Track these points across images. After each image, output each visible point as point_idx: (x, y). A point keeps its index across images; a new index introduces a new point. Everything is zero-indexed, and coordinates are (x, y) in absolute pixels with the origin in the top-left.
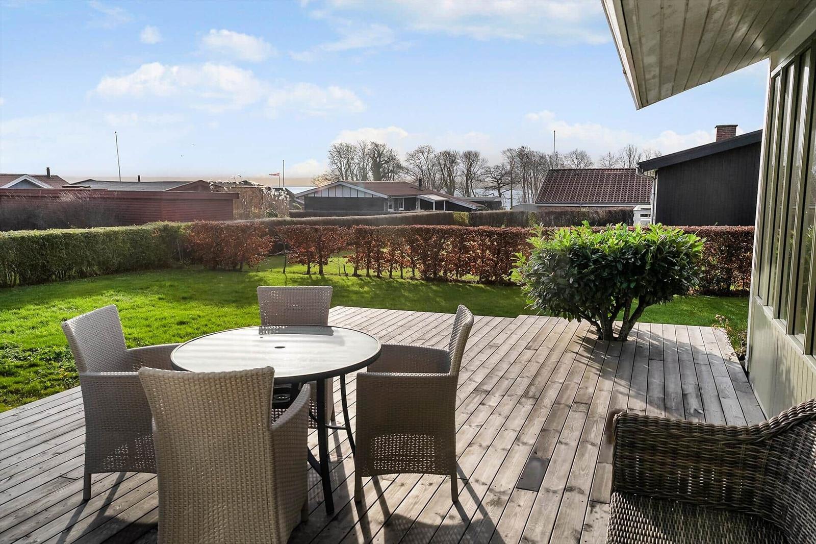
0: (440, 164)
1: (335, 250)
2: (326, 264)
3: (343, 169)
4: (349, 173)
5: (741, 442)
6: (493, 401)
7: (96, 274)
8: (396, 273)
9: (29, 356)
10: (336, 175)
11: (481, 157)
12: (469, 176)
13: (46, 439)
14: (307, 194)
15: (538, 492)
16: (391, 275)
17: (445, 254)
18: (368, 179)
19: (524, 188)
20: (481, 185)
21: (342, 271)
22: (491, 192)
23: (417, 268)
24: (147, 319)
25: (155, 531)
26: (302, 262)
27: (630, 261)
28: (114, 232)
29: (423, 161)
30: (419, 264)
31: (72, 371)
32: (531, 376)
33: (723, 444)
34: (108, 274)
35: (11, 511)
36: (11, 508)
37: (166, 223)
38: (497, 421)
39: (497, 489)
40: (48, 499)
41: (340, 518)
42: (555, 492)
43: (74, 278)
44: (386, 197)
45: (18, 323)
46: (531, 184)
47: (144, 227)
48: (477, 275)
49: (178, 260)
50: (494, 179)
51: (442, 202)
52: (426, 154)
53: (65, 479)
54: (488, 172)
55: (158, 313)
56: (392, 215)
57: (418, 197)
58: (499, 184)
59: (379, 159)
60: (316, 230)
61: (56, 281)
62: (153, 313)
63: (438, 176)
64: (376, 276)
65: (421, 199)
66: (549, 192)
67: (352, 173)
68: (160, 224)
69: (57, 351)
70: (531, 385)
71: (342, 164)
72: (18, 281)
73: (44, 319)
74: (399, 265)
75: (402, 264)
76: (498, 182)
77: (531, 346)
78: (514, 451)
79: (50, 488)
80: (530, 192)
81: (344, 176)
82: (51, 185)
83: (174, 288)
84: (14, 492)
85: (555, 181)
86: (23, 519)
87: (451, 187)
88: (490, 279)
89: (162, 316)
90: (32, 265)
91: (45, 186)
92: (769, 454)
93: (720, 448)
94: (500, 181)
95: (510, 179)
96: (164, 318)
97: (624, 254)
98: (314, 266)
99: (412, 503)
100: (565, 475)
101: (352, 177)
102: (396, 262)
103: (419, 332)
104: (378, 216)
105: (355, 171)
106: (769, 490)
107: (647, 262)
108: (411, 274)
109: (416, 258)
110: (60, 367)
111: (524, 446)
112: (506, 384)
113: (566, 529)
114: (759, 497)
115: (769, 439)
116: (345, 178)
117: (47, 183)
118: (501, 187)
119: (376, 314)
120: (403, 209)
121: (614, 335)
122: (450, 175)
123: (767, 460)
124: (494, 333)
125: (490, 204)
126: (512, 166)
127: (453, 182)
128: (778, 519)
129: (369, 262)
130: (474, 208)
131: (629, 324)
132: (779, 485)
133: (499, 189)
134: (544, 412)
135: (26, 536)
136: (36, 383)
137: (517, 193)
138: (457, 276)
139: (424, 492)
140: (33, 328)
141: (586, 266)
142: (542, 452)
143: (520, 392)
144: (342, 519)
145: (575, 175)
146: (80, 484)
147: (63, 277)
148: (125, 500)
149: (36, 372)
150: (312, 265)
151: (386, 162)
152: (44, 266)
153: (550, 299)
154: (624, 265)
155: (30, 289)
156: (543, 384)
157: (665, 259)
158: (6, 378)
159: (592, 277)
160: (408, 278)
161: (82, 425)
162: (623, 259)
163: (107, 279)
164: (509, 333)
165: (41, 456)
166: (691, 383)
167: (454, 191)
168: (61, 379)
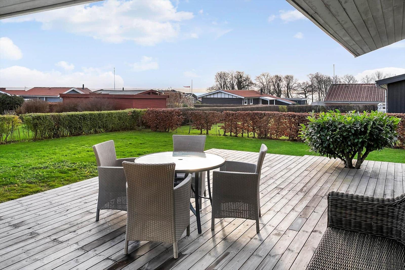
0: (273, 82)
1: (214, 123)
2: (210, 129)
3: (222, 85)
4: (225, 86)
5: (386, 205)
6: (284, 193)
7: (102, 132)
8: (245, 135)
9: (73, 166)
10: (218, 87)
11: (294, 78)
12: (289, 87)
13: (81, 197)
14: (203, 96)
15: (299, 231)
16: (242, 136)
17: (271, 125)
18: (235, 89)
19: (319, 93)
20: (296, 92)
21: (218, 133)
22: (301, 95)
23: (256, 132)
24: (124, 152)
25: (124, 234)
26: (198, 128)
27: (358, 128)
28: (111, 113)
29: (264, 80)
30: (257, 131)
31: (90, 173)
32: (305, 183)
33: (377, 206)
34: (107, 132)
35: (68, 222)
36: (68, 221)
37: (135, 109)
38: (284, 201)
39: (279, 229)
40: (82, 219)
41: (204, 235)
42: (307, 232)
43: (92, 133)
44: (243, 98)
45: (69, 152)
46: (323, 92)
47: (125, 111)
48: (287, 136)
49: (139, 126)
50: (302, 89)
51: (273, 100)
52: (266, 76)
53: (89, 212)
54: (299, 85)
55: (129, 150)
56: (246, 107)
57: (260, 98)
58: (305, 92)
59: (241, 79)
60: (205, 113)
61: (84, 135)
62: (126, 150)
63: (272, 87)
64: (235, 136)
65: (262, 99)
66: (331, 96)
67: (227, 86)
68: (132, 110)
69: (85, 164)
70: (304, 187)
71: (222, 82)
72: (68, 134)
73: (79, 151)
74: (247, 131)
75: (248, 130)
76: (304, 90)
77: (308, 170)
78: (290, 214)
79: (83, 215)
80: (323, 95)
81: (223, 87)
82: (83, 92)
83: (137, 139)
84: (69, 216)
85: (335, 90)
86: (73, 225)
87: (279, 93)
88: (294, 138)
89: (131, 151)
90: (75, 127)
91: (81, 92)
92: (399, 211)
93: (376, 208)
94: (306, 90)
95: (311, 89)
96: (132, 152)
97: (355, 125)
98: (204, 130)
99: (237, 232)
100: (314, 226)
101: (227, 88)
102: (245, 129)
103: (252, 161)
104: (238, 107)
105: (228, 85)
106: (399, 228)
107: (368, 129)
108: (253, 135)
109: (255, 127)
110: (86, 171)
111: (296, 212)
112: (292, 185)
113: (309, 247)
114: (395, 231)
115: (398, 204)
116: (223, 89)
117: (82, 91)
118: (306, 93)
119: (231, 153)
120: (252, 104)
121: (353, 166)
122: (278, 87)
123: (398, 213)
124: (290, 163)
125: (299, 102)
126: (312, 82)
127: (280, 91)
128: (403, 241)
129: (232, 129)
130: (291, 103)
131: (361, 160)
132: (403, 225)
133: (305, 94)
134: (309, 198)
135: (74, 231)
136: (75, 177)
137: (316, 96)
138: (277, 137)
139: (244, 228)
140: (75, 154)
141: (335, 130)
142: (304, 215)
143: (298, 189)
144: (205, 236)
145: (346, 87)
146: (95, 215)
147: (87, 133)
148: (113, 222)
149: (76, 173)
150: (203, 130)
151: (244, 80)
152: (80, 127)
153: (318, 147)
154: (355, 130)
155: (74, 137)
156: (311, 186)
157: (377, 128)
158: (64, 174)
159: (339, 136)
160: (251, 137)
161: (97, 192)
162: (355, 127)
163: (107, 134)
164: (298, 163)
165: (79, 203)
166: (390, 189)
167: (281, 95)
168: (86, 176)
